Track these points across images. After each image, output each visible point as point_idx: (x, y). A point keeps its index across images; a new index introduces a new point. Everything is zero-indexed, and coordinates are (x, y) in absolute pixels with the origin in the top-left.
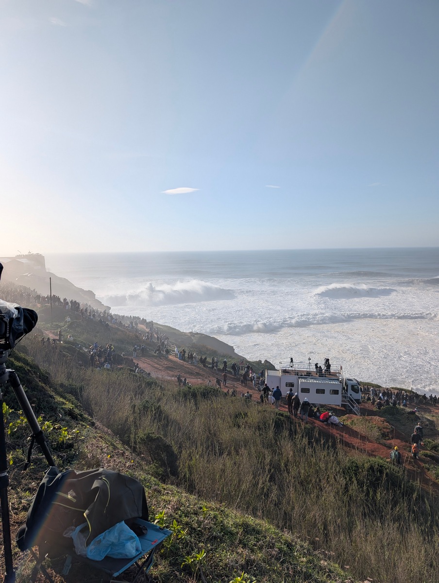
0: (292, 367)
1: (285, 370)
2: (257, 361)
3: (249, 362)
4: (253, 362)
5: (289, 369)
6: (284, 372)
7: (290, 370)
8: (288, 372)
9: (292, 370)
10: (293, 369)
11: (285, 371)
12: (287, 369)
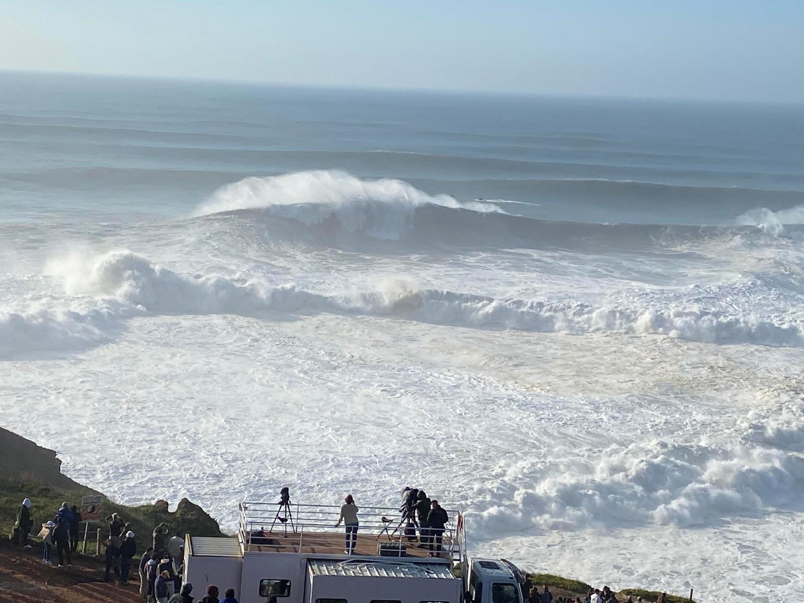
0: (283, 520)
1: (261, 533)
2: (149, 506)
3: (119, 509)
4: (136, 510)
5: (276, 529)
6: (254, 541)
7: (276, 534)
8: (270, 542)
9: (286, 535)
10: (289, 529)
11: (258, 539)
12: (268, 528)
